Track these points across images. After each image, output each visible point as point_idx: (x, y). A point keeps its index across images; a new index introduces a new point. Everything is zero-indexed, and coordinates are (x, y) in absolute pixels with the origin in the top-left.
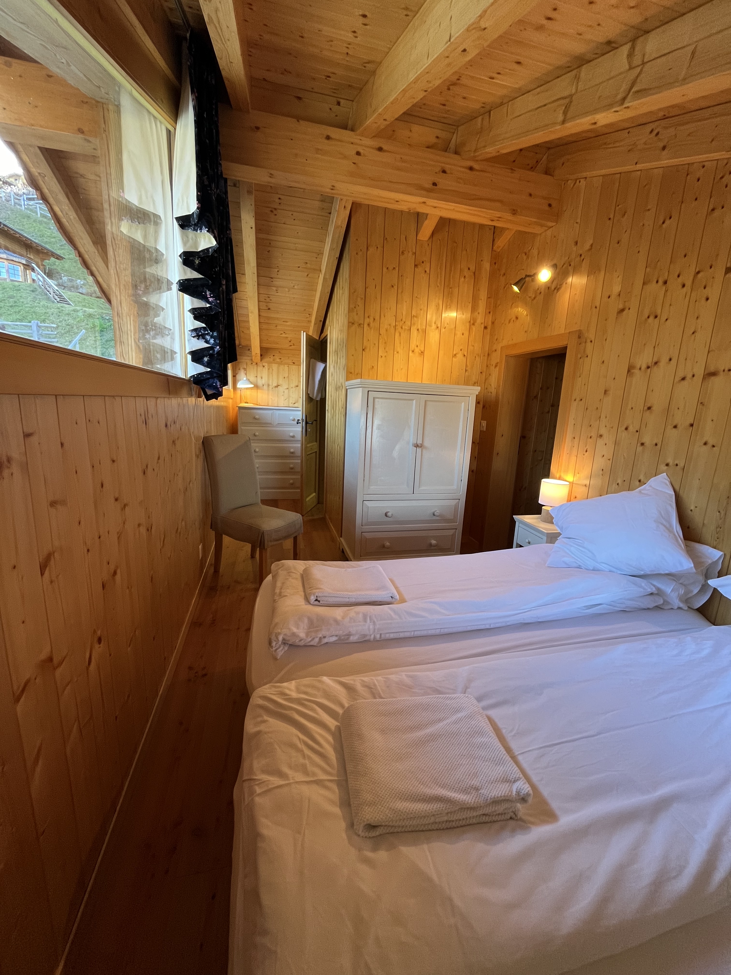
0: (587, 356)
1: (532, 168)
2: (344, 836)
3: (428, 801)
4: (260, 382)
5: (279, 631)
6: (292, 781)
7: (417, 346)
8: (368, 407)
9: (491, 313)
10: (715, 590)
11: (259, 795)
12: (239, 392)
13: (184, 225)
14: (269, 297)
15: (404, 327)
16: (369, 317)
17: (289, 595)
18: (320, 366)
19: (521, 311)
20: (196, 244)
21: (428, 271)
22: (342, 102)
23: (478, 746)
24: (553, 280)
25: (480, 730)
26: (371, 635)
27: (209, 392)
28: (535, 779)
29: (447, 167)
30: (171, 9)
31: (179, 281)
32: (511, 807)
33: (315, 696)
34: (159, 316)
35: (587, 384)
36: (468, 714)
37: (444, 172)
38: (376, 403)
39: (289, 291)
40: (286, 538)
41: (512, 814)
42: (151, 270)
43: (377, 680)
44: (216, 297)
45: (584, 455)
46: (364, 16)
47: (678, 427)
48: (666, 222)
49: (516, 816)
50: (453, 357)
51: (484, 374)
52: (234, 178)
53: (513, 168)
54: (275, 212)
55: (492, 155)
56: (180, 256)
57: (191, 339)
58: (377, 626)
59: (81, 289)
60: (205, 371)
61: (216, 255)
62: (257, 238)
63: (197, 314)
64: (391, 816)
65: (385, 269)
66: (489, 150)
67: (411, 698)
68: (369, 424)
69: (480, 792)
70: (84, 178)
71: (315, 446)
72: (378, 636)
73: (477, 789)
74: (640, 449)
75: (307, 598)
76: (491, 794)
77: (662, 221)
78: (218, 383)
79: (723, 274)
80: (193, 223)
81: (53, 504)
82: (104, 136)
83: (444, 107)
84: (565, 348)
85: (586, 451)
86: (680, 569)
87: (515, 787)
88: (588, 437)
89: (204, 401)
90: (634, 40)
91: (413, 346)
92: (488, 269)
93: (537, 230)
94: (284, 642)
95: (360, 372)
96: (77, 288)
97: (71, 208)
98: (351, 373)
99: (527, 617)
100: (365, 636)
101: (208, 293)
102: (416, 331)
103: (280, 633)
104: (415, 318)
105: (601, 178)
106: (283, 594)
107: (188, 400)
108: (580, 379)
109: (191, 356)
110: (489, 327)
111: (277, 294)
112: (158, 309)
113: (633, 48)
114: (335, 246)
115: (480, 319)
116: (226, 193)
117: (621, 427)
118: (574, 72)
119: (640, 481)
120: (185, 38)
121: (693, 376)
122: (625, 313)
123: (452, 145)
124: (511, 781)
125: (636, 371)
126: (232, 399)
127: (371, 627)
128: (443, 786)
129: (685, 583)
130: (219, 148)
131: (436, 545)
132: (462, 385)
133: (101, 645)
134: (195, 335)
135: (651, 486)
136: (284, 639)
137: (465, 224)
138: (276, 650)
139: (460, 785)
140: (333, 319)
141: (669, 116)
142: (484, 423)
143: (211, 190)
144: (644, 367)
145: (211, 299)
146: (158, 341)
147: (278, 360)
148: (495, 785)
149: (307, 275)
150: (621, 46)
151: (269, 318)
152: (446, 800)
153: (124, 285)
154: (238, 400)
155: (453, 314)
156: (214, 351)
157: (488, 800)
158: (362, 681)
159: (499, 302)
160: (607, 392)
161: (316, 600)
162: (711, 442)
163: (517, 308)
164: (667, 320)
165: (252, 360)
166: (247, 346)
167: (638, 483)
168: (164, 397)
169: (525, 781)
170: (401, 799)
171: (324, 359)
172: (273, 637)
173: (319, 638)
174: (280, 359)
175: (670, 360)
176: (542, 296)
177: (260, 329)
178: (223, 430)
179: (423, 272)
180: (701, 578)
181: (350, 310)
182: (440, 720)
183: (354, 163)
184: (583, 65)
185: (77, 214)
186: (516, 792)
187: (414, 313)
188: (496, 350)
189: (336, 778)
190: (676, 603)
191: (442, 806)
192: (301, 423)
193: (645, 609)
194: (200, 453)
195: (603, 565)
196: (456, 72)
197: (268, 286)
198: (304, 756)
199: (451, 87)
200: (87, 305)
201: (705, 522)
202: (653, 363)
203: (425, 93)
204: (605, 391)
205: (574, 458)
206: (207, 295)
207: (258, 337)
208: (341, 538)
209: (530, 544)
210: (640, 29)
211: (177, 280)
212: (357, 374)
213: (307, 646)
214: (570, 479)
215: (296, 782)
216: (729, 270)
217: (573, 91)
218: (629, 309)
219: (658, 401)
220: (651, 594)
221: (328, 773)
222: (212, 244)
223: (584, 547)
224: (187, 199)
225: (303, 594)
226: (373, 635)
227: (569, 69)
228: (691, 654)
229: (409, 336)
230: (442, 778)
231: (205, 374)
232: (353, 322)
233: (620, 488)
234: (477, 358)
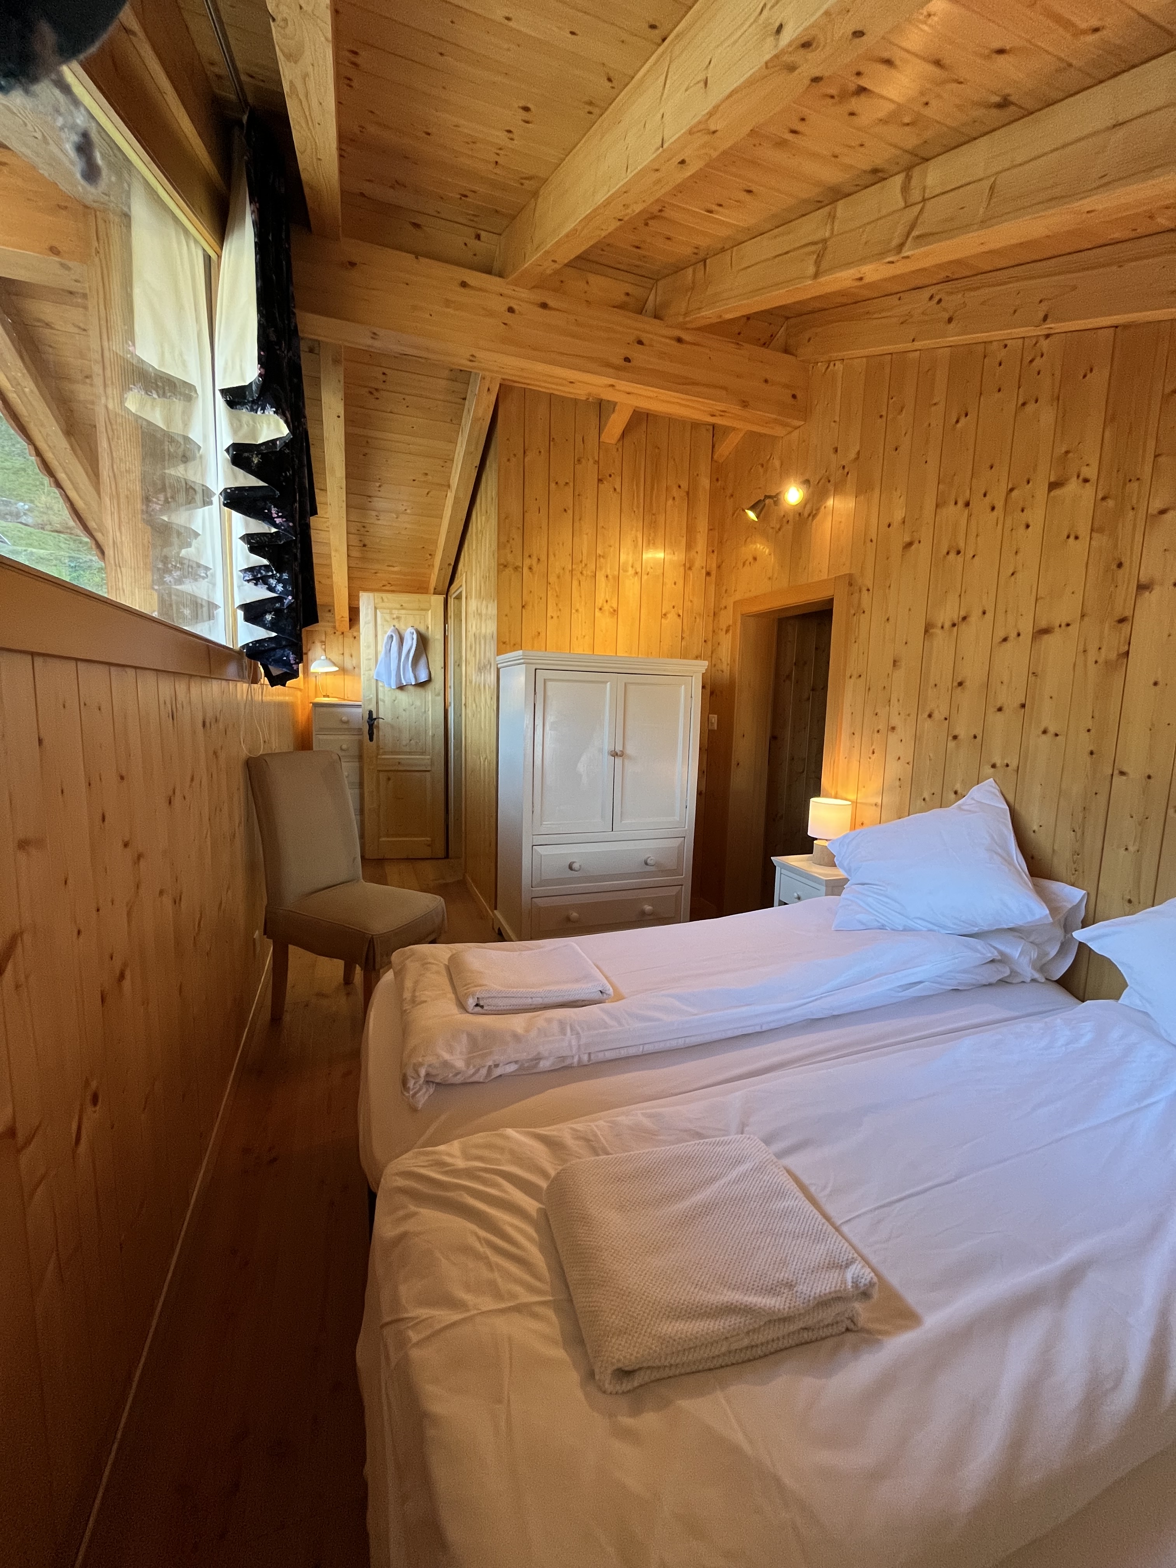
0: (864, 612)
1: (764, 344)
2: (579, 1394)
3: (714, 1315)
4: (349, 664)
5: (420, 1060)
6: (474, 1312)
7: (607, 601)
8: (534, 695)
9: (716, 552)
10: (1082, 945)
11: (418, 1344)
12: (314, 679)
13: (235, 402)
14: (364, 527)
15: (584, 572)
16: (530, 556)
17: (429, 999)
19: (761, 548)
20: (254, 432)
21: (618, 490)
22: (483, 234)
23: (779, 1214)
24: (805, 503)
25: (779, 1188)
26: (573, 1057)
27: (276, 671)
28: (874, 1260)
29: (645, 337)
30: (219, 77)
31: (225, 490)
32: (846, 1311)
33: (497, 1162)
34: (189, 545)
35: (866, 652)
36: (756, 1166)
37: (640, 342)
38: (548, 688)
39: (397, 518)
41: (849, 1322)
42: (178, 471)
43: (596, 1126)
44: (288, 517)
45: (870, 758)
46: (526, 109)
47: (1004, 709)
48: (961, 422)
49: (855, 1324)
50: (662, 617)
51: (710, 643)
52: (312, 336)
53: (740, 343)
54: (376, 394)
55: (709, 321)
56: (227, 450)
57: (242, 585)
58: (583, 1041)
59: (25, 517)
60: (267, 636)
61: (287, 451)
62: (348, 436)
63: (255, 543)
64: (657, 1349)
65: (553, 485)
66: (706, 313)
68: (539, 722)
69: (795, 1289)
70: (52, 328)
72: (585, 1058)
73: (791, 1285)
74: (952, 744)
75: (461, 1003)
76: (814, 1291)
77: (955, 420)
78: (292, 657)
79: (1046, 492)
80: (251, 399)
81: (23, 845)
82: (97, 260)
83: (638, 250)
84: (831, 601)
85: (873, 753)
86: (1029, 919)
87: (849, 1275)
88: (873, 732)
90: (908, 170)
91: (600, 602)
92: (708, 487)
93: (779, 431)
94: (429, 1080)
95: (519, 641)
96: (17, 515)
97: (27, 375)
98: (504, 643)
99: (818, 1008)
100: (563, 1058)
101: (274, 511)
102: (603, 579)
103: (421, 1064)
104: (602, 559)
105: (864, 359)
106: (418, 1000)
107: (236, 685)
108: (856, 646)
109: (242, 613)
110: (714, 573)
111: (377, 522)
112: (188, 536)
113: (908, 178)
114: (472, 449)
115: (699, 561)
117: (921, 715)
118: (827, 209)
119: (956, 793)
120: (239, 122)
121: (1019, 635)
122: (913, 547)
123: (650, 306)
124: (841, 1265)
125: (938, 631)
126: (300, 690)
127: (574, 1042)
128: (735, 1288)
129: (1037, 941)
130: (291, 288)
131: (652, 913)
132: (680, 658)
133: (98, 1108)
134: (251, 577)
135: (973, 799)
136: (428, 1075)
137: (671, 421)
138: (416, 1093)
139: (762, 1281)
140: (470, 561)
142: (714, 718)
143: (280, 349)
144: (947, 625)
145: (278, 521)
146: (188, 587)
148: (818, 1275)
149: (428, 493)
150: (892, 176)
151: (364, 560)
152: (743, 1311)
153: (127, 497)
154: (312, 693)
155: (660, 555)
156: (283, 604)
157: (811, 1302)
158: (574, 1130)
159: (726, 536)
160: (898, 664)
161: (477, 1005)
162: (1052, 730)
163: (755, 543)
164: (974, 556)
165: (334, 627)
166: (327, 605)
167: (953, 796)
168: (202, 677)
169: (863, 1263)
170: (669, 1316)
172: (410, 1072)
173: (486, 1068)
175: (984, 613)
176: (790, 527)
177: (349, 577)
178: (288, 741)
179: (612, 489)
180: (1059, 933)
181: (501, 546)
182: (713, 1179)
183: (505, 324)
184: (838, 200)
185: (38, 387)
186: (853, 1282)
187: (599, 552)
188: (726, 608)
189: (551, 1298)
190: (1029, 972)
191: (738, 1320)
193: (985, 985)
195: (919, 922)
196: (658, 200)
197: (365, 509)
198: (490, 1266)
199: (651, 222)
200: (36, 544)
201: (1056, 848)
202: (960, 619)
203: (619, 223)
204: (895, 661)
205: (856, 764)
206: (272, 513)
207: (347, 589)
208: (495, 911)
209: (799, 898)
210: (916, 155)
211: (221, 489)
212: (515, 645)
213: (467, 1083)
214: (853, 797)
215: (483, 1313)
216: (1053, 486)
217: (827, 234)
218: (920, 542)
219: (973, 672)
220: (993, 961)
221: (539, 1292)
222: (281, 432)
223: (886, 896)
224: (241, 361)
225: (453, 996)
226: (577, 1057)
227: (820, 205)
228: (1067, 1044)
229: (593, 586)
230: (732, 1275)
231: (268, 641)
232: (505, 563)
233: (927, 805)
234: (698, 620)
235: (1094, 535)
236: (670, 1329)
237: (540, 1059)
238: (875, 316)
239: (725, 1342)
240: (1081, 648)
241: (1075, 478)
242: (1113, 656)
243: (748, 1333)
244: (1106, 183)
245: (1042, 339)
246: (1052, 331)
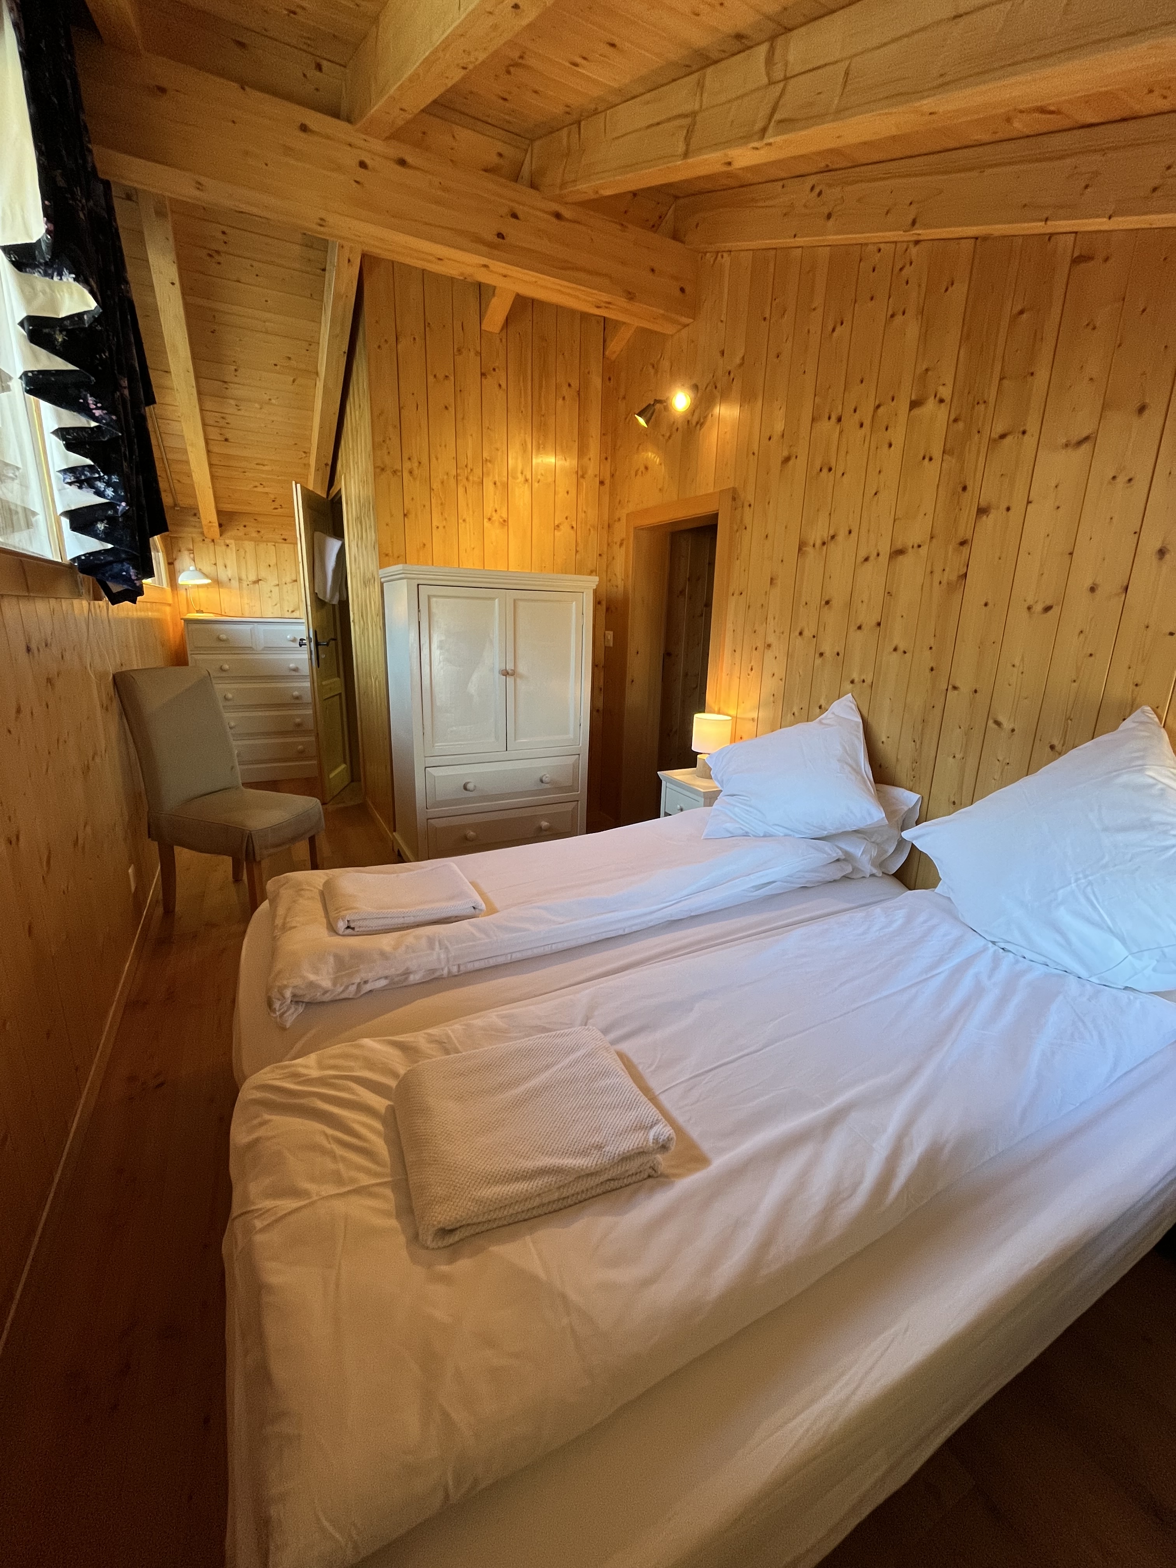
0: (746, 528)
1: (653, 226)
2: (404, 1253)
3: (529, 1178)
4: (223, 575)
5: (285, 983)
6: (315, 1198)
7: (496, 511)
8: (419, 611)
9: (609, 460)
10: (911, 844)
11: (261, 1230)
12: (184, 592)
13: (23, 263)
14: (223, 418)
15: (471, 478)
16: (409, 459)
17: (299, 925)
18: (334, 546)
19: (652, 456)
20: (53, 303)
21: (504, 386)
22: (325, 63)
23: (601, 1091)
24: (693, 409)
25: (605, 1071)
26: (442, 969)
27: (116, 588)
28: (681, 1120)
29: (519, 209)
31: (25, 374)
32: (648, 1162)
33: (351, 1069)
35: (747, 569)
36: (588, 1052)
37: (515, 216)
38: (433, 605)
39: (261, 409)
40: (294, 839)
41: (650, 1170)
43: (453, 1031)
44: (109, 408)
45: (749, 675)
47: (863, 627)
48: (836, 330)
49: (655, 1171)
50: (555, 529)
51: (605, 556)
52: (127, 183)
53: (625, 224)
54: (217, 258)
55: (585, 197)
56: (21, 324)
57: (64, 488)
58: (452, 954)
60: (102, 548)
61: (99, 328)
62: (187, 306)
63: (72, 439)
64: (476, 1210)
65: (431, 378)
66: (582, 186)
67: (503, 1045)
68: (425, 639)
69: (604, 1150)
71: (337, 683)
72: (455, 970)
73: (600, 1147)
74: (818, 661)
75: (331, 925)
76: (618, 1150)
77: (831, 328)
78: (132, 572)
79: (908, 411)
80: (42, 261)
83: (505, 103)
84: (716, 516)
85: (752, 669)
86: (870, 821)
87: (652, 1134)
88: (752, 650)
89: (107, 604)
90: (772, 39)
91: (488, 511)
92: (599, 386)
93: (668, 329)
94: (296, 1000)
95: (403, 553)
98: (387, 555)
100: (434, 971)
101: (91, 400)
102: (491, 486)
103: (286, 987)
104: (488, 464)
105: (751, 252)
106: (288, 925)
107: (72, 604)
108: (738, 562)
109: (68, 521)
110: (607, 482)
111: (238, 413)
113: (771, 51)
114: (338, 331)
115: (593, 468)
116: (110, 210)
117: (793, 633)
118: (696, 76)
119: (820, 707)
121: (878, 555)
122: (791, 463)
123: (526, 170)
124: (646, 1127)
125: (809, 549)
126: (170, 605)
127: (442, 956)
128: (551, 1154)
129: (878, 841)
130: (82, 117)
131: (549, 829)
132: (571, 573)
134: (73, 479)
135: (833, 713)
136: (294, 995)
137: (559, 310)
138: (283, 1014)
139: (575, 1147)
140: (348, 462)
141: (834, 167)
142: (610, 635)
143: (74, 199)
144: (818, 543)
145: (97, 413)
147: (254, 535)
148: (625, 1136)
149: (294, 381)
150: (756, 45)
151: (229, 457)
152: (556, 1171)
154: (183, 608)
155: (550, 460)
156: (116, 511)
157: (616, 1158)
158: (428, 1034)
159: (619, 442)
160: (774, 582)
161: (348, 927)
162: (901, 648)
163: (646, 451)
164: (843, 474)
165: (202, 533)
166: (191, 508)
167: (818, 710)
168: (17, 596)
169: (666, 1123)
170: (489, 1182)
171: (339, 533)
172: (274, 993)
173: (356, 985)
174: (259, 532)
175: (850, 532)
176: (680, 435)
177: (213, 477)
178: (156, 660)
179: (497, 386)
180: (896, 832)
181: (376, 446)
182: (548, 1067)
183: (357, 182)
184: (706, 67)
186: (654, 1139)
187: (485, 455)
188: (619, 519)
189: (390, 1179)
190: (868, 869)
191: (550, 1180)
192: (308, 644)
193: (830, 882)
194: (112, 701)
195: (777, 828)
197: (221, 396)
198: (334, 1157)
199: (512, 69)
201: (899, 757)
202: (829, 538)
203: (463, 72)
204: (772, 579)
205: (736, 681)
206: (88, 404)
207: (211, 491)
208: (394, 833)
209: (682, 810)
210: (779, 24)
211: (20, 372)
212: (398, 557)
213: (336, 1001)
214: (733, 712)
215: (323, 1198)
216: (915, 404)
217: (697, 107)
218: (796, 457)
219: (838, 592)
220: (838, 860)
221: (376, 1175)
222: (88, 305)
223: (750, 806)
224: (22, 210)
225: (325, 920)
226: (446, 969)
227: (689, 70)
228: (880, 929)
229: (481, 492)
230: (550, 1144)
231: (103, 554)
232: (382, 466)
233: (796, 719)
234: (592, 531)
235: (946, 457)
236: (488, 1193)
237: (410, 973)
238: (761, 204)
239: (537, 1198)
240: (929, 570)
241: (933, 397)
242: (954, 577)
243: (559, 1188)
244: (944, 85)
245: (911, 245)
246: (921, 238)
